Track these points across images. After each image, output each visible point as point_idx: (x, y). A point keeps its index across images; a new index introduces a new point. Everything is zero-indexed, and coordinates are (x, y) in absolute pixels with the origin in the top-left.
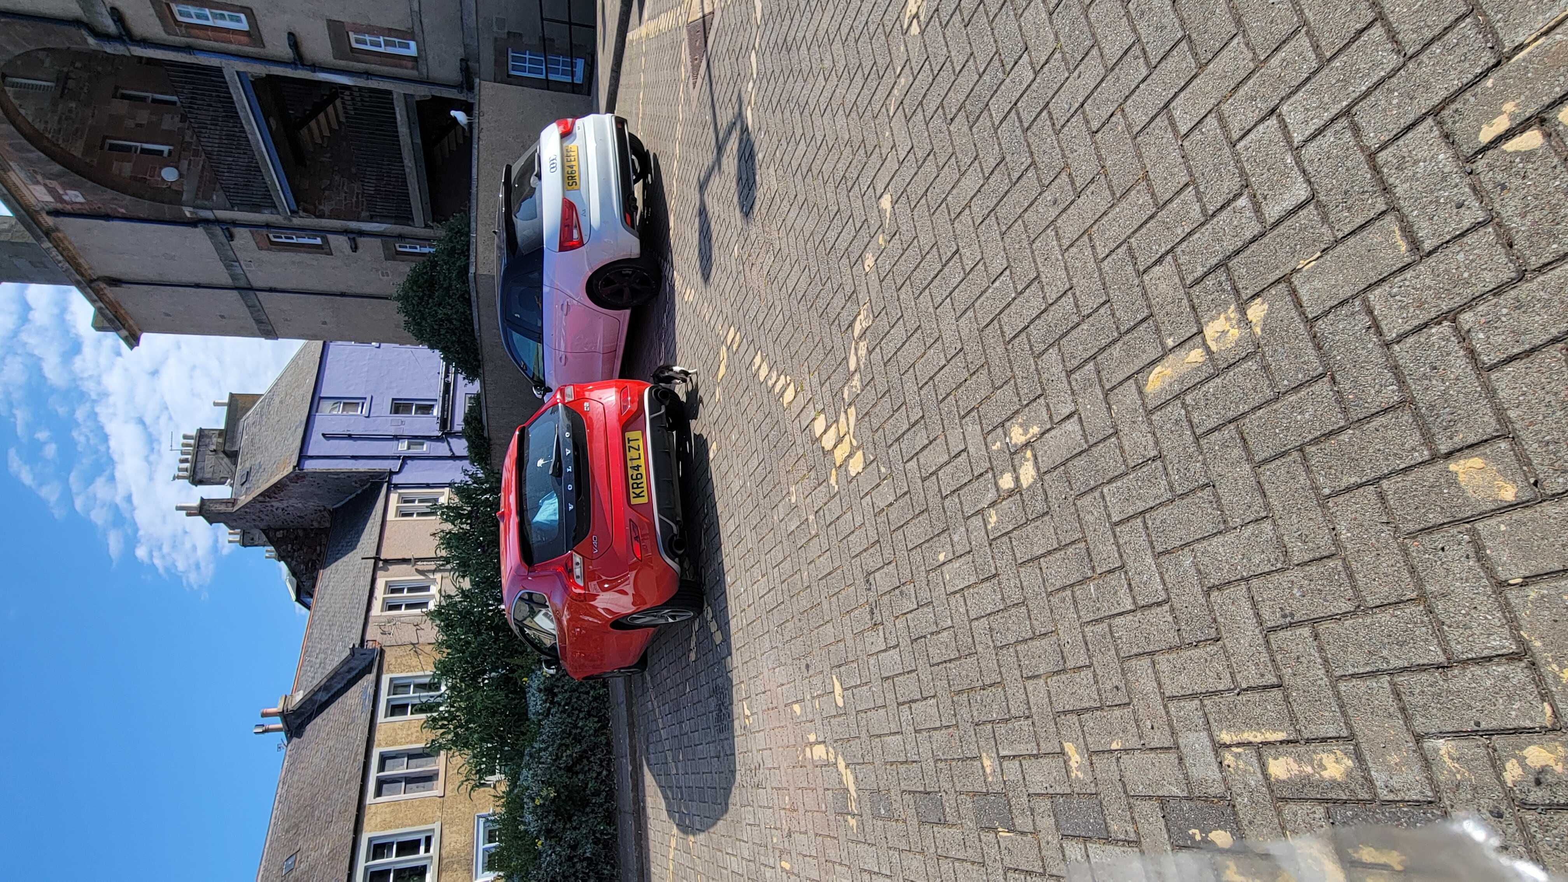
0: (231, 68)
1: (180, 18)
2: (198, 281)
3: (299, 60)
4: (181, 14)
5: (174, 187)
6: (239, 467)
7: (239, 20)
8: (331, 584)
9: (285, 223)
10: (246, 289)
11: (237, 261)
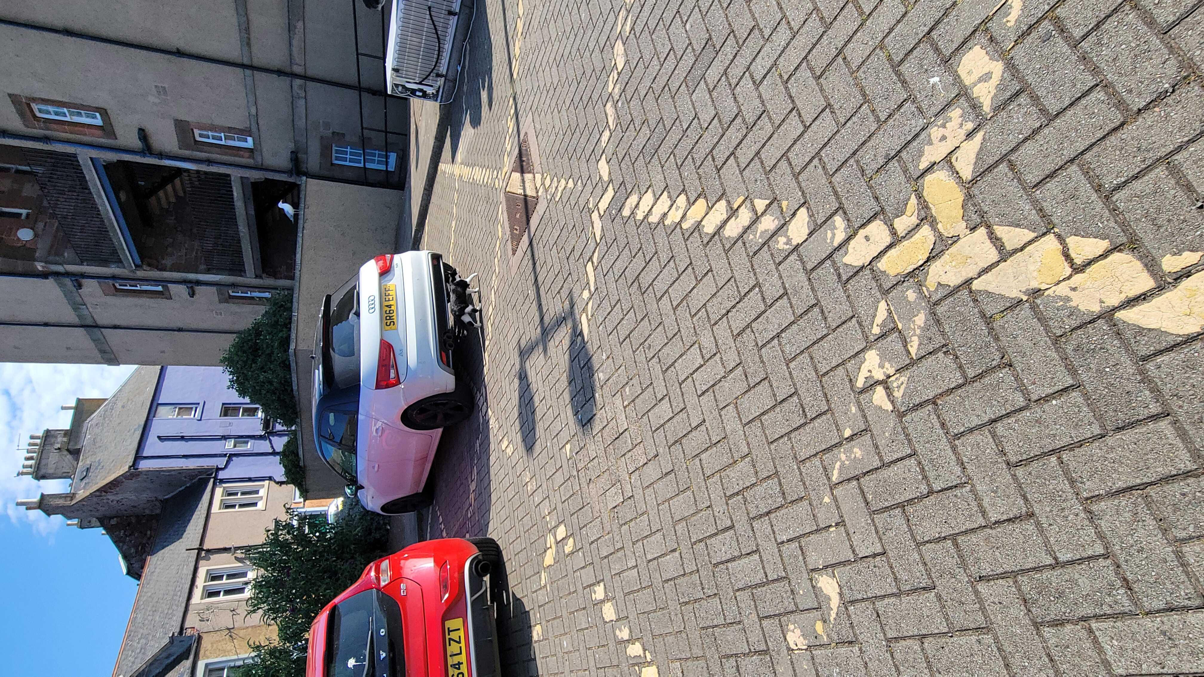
0: (84, 155)
1: (38, 114)
2: (47, 321)
3: (147, 149)
4: (40, 111)
5: (28, 245)
6: (80, 464)
7: (95, 117)
8: (157, 570)
9: (131, 275)
10: (91, 326)
11: (85, 305)
